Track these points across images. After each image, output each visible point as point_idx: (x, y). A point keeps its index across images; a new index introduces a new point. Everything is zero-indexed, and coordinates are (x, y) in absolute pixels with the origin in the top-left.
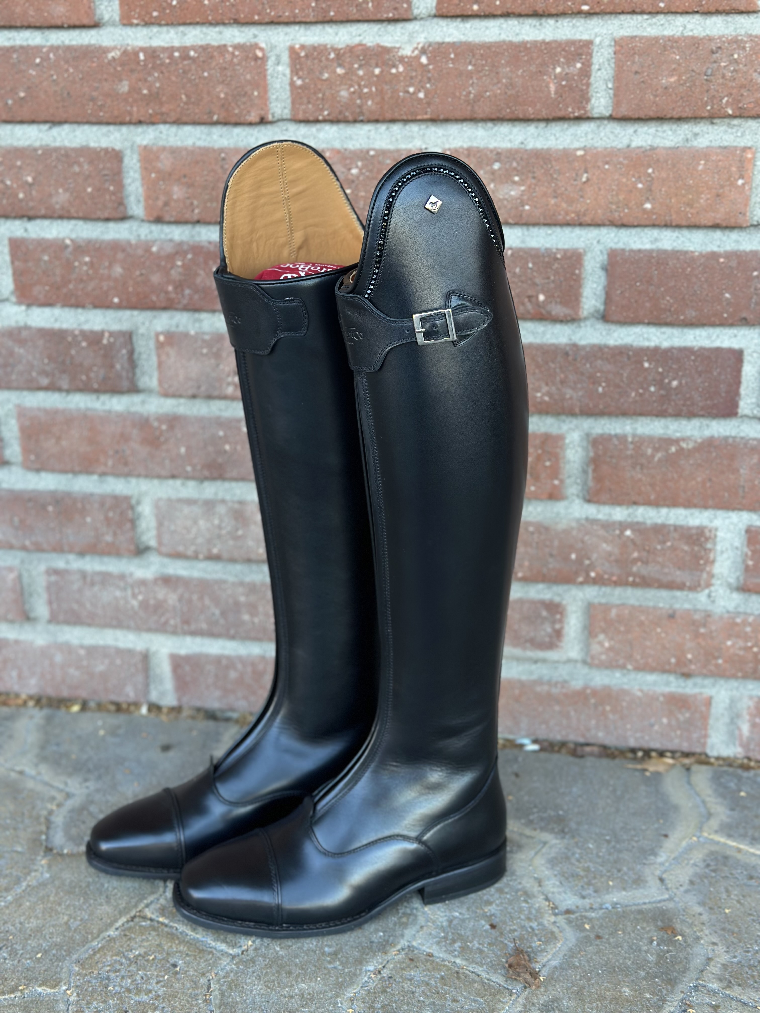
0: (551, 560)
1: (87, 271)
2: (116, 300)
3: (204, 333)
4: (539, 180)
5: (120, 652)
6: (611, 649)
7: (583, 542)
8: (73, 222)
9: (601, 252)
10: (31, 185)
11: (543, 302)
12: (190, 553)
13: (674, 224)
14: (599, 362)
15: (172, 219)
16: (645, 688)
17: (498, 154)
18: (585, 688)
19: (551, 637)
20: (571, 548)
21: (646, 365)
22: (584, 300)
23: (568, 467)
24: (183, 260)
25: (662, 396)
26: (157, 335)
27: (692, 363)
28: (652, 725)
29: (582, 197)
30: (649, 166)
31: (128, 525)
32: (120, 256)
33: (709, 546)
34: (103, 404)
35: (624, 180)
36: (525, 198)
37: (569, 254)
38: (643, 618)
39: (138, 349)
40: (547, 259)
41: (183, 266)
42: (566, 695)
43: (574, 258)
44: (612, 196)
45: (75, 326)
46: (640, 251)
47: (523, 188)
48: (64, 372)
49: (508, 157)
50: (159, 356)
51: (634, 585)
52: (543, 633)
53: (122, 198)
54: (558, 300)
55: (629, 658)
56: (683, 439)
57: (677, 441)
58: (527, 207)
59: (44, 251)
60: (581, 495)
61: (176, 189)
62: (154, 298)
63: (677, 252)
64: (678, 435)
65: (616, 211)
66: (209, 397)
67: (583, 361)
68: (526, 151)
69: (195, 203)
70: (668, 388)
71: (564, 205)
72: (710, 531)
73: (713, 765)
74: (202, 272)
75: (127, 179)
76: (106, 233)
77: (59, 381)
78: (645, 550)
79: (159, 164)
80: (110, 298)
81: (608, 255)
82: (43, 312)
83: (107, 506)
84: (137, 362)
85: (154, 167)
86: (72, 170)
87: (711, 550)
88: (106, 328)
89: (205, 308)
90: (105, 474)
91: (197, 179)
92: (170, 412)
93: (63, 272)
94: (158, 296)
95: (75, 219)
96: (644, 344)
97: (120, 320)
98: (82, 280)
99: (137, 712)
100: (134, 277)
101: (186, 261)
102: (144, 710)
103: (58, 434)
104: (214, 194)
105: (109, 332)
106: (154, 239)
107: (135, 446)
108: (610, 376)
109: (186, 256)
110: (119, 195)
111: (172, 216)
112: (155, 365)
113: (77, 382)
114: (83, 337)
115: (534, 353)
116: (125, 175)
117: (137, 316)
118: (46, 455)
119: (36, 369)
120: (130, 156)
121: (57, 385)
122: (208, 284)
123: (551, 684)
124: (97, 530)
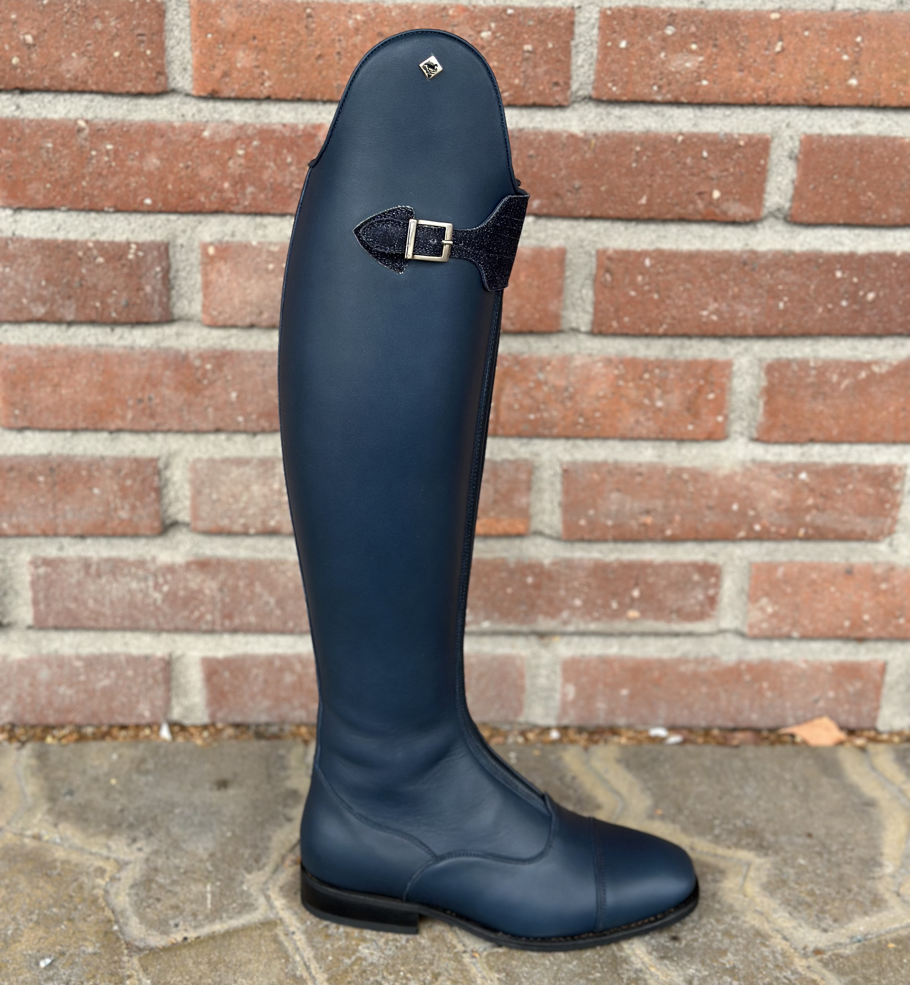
0: (707, 513)
1: (109, 162)
2: (148, 201)
3: (270, 243)
4: (722, 49)
5: (132, 660)
6: (775, 615)
7: (747, 488)
8: (87, 97)
9: (791, 138)
10: (29, 46)
11: (718, 200)
12: (237, 527)
13: (882, 104)
14: (782, 272)
15: (233, 95)
16: (810, 658)
17: (672, 15)
18: (739, 663)
19: (702, 605)
20: (734, 497)
21: (839, 274)
22: (766, 196)
23: (734, 399)
24: (245, 149)
25: (855, 312)
26: (204, 247)
27: (893, 271)
28: (816, 701)
29: (773, 70)
30: (858, 34)
31: (153, 495)
32: (158, 142)
33: (897, 487)
34: (121, 337)
35: (827, 50)
36: (703, 70)
37: (754, 141)
38: (814, 576)
39: (174, 267)
40: (726, 147)
41: (246, 155)
42: (716, 674)
43: (761, 145)
44: (811, 69)
45: (87, 236)
46: (839, 136)
47: (701, 59)
48: (70, 297)
49: (684, 20)
50: (205, 274)
51: (807, 538)
52: (692, 601)
53: (162, 66)
54: (737, 197)
55: (795, 624)
56: (876, 362)
57: (867, 365)
58: (705, 83)
59: (45, 136)
60: (746, 433)
61: (241, 54)
62: (203, 199)
63: (884, 138)
64: (868, 357)
65: (813, 87)
66: (273, 326)
67: (763, 271)
68: (708, 12)
69: (266, 73)
70: (862, 301)
71: (751, 80)
72: (900, 469)
73: (889, 742)
74: (272, 164)
75: (170, 39)
76: (136, 111)
77: (61, 310)
78: (822, 495)
79: (219, 22)
80: (139, 199)
81: (801, 142)
82: (39, 217)
83: (124, 472)
84: (173, 282)
85: (212, 25)
86: (93, 27)
87: (898, 492)
88: (132, 238)
89: (272, 211)
90: (119, 430)
91: (272, 41)
92: (217, 347)
93: (72, 164)
94: (207, 197)
95: (91, 92)
96: (836, 249)
97: (151, 227)
98: (100, 174)
99: (154, 737)
100: (175, 170)
101: (250, 150)
102: (165, 733)
103: (56, 380)
104: (294, 61)
105: (137, 244)
106: (205, 120)
107: (167, 392)
108: (795, 289)
109: (251, 143)
110: (159, 61)
111: (233, 90)
112: (199, 285)
113: (87, 311)
114: (99, 251)
115: (702, 262)
116: (167, 34)
117: (175, 221)
118: (37, 408)
119: (29, 294)
120: (175, 10)
121: (58, 315)
122: (280, 179)
123: (699, 661)
124: (108, 503)
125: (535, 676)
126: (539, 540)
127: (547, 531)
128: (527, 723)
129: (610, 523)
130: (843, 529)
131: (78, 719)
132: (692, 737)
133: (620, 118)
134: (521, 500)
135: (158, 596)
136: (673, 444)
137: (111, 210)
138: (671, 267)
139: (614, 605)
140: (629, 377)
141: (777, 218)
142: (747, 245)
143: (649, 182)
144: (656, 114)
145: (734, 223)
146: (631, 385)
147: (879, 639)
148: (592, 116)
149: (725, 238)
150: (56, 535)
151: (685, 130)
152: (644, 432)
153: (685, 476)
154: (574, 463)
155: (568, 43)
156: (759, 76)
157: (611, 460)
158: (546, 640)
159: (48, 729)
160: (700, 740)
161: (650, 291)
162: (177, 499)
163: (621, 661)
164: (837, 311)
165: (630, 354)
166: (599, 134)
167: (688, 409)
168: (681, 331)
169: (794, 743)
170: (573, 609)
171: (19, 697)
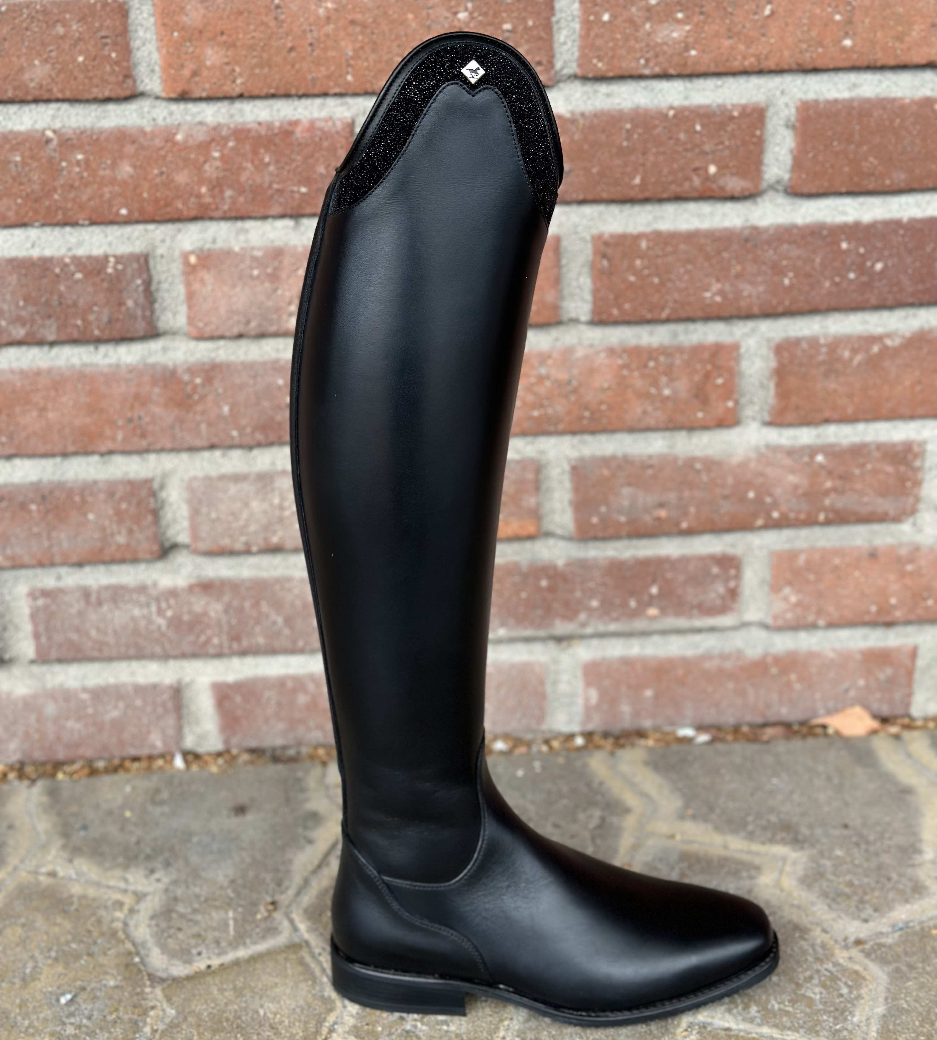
0: (723, 502)
1: (80, 172)
2: (124, 212)
3: (253, 248)
4: (709, 16)
5: (139, 690)
6: (799, 604)
7: (761, 474)
8: (53, 106)
9: (787, 105)
11: (715, 175)
12: (239, 546)
13: (879, 64)
14: (785, 247)
15: (204, 95)
16: (838, 646)
18: (765, 656)
19: (723, 598)
20: (749, 485)
21: (844, 245)
22: (764, 168)
23: (744, 383)
24: (221, 151)
25: (864, 283)
26: (185, 256)
27: (900, 239)
28: (847, 690)
29: (763, 35)
31: (150, 518)
32: (130, 149)
33: (917, 463)
34: (106, 355)
35: (818, 11)
36: (691, 40)
37: (748, 111)
38: (837, 561)
39: (155, 279)
40: (720, 119)
41: (222, 157)
42: (742, 669)
43: (755, 115)
44: (803, 31)
45: (63, 251)
46: (836, 101)
47: (688, 28)
48: (49, 317)
50: (188, 285)
51: (828, 523)
52: (713, 595)
53: (129, 68)
54: (734, 170)
55: (819, 612)
56: (889, 335)
57: (880, 339)
58: (694, 53)
59: (13, 149)
60: (758, 417)
61: (209, 51)
62: (180, 205)
63: (884, 99)
64: (880, 330)
65: (807, 51)
66: (262, 335)
67: (766, 247)
69: (238, 69)
70: (871, 273)
71: (742, 47)
72: (920, 445)
73: (924, 728)
74: (249, 165)
75: (135, 40)
76: (104, 118)
77: (42, 331)
78: (841, 477)
79: (185, 19)
80: (114, 209)
81: (797, 109)
82: (12, 235)
83: (117, 496)
84: (155, 294)
85: (177, 23)
86: (54, 32)
87: (920, 469)
88: (110, 251)
89: (253, 214)
90: (111, 452)
91: (241, 36)
92: (206, 360)
93: (43, 177)
94: (185, 203)
95: (58, 100)
96: (839, 219)
97: (129, 239)
98: (72, 186)
99: (167, 767)
100: (150, 177)
101: (226, 151)
102: (179, 762)
103: (42, 403)
104: (265, 55)
105: (115, 257)
106: (176, 123)
107: (157, 410)
108: (799, 263)
109: (226, 144)
110: (125, 64)
111: (204, 90)
112: (182, 297)
113: (69, 330)
114: (77, 266)
115: (702, 241)
116: (132, 35)
117: (153, 231)
118: (24, 435)
119: (7, 315)
120: (138, 9)
121: (39, 336)
122: (258, 180)
123: (723, 657)
124: (104, 529)
125: (555, 683)
126: (551, 542)
127: (559, 531)
128: (550, 731)
129: (623, 519)
130: (864, 510)
131: (89, 753)
132: (721, 735)
133: (608, 95)
134: (530, 501)
135: (161, 622)
136: (683, 434)
137: (87, 222)
138: (669, 249)
139: (633, 604)
140: (634, 366)
141: (777, 191)
142: (747, 220)
143: (641, 160)
144: (645, 88)
145: (733, 198)
146: (636, 374)
147: (908, 623)
148: (578, 95)
149: (724, 215)
150: (52, 564)
151: (676, 103)
152: (652, 422)
153: (698, 466)
154: (582, 459)
155: (548, 19)
156: (750, 42)
157: (620, 453)
158: (564, 644)
159: (58, 765)
160: (730, 737)
161: (649, 275)
162: (175, 521)
163: (644, 662)
164: (844, 285)
165: (633, 342)
166: (587, 113)
167: (696, 396)
168: (684, 315)
169: (826, 735)
170: (591, 611)
171: (27, 735)
